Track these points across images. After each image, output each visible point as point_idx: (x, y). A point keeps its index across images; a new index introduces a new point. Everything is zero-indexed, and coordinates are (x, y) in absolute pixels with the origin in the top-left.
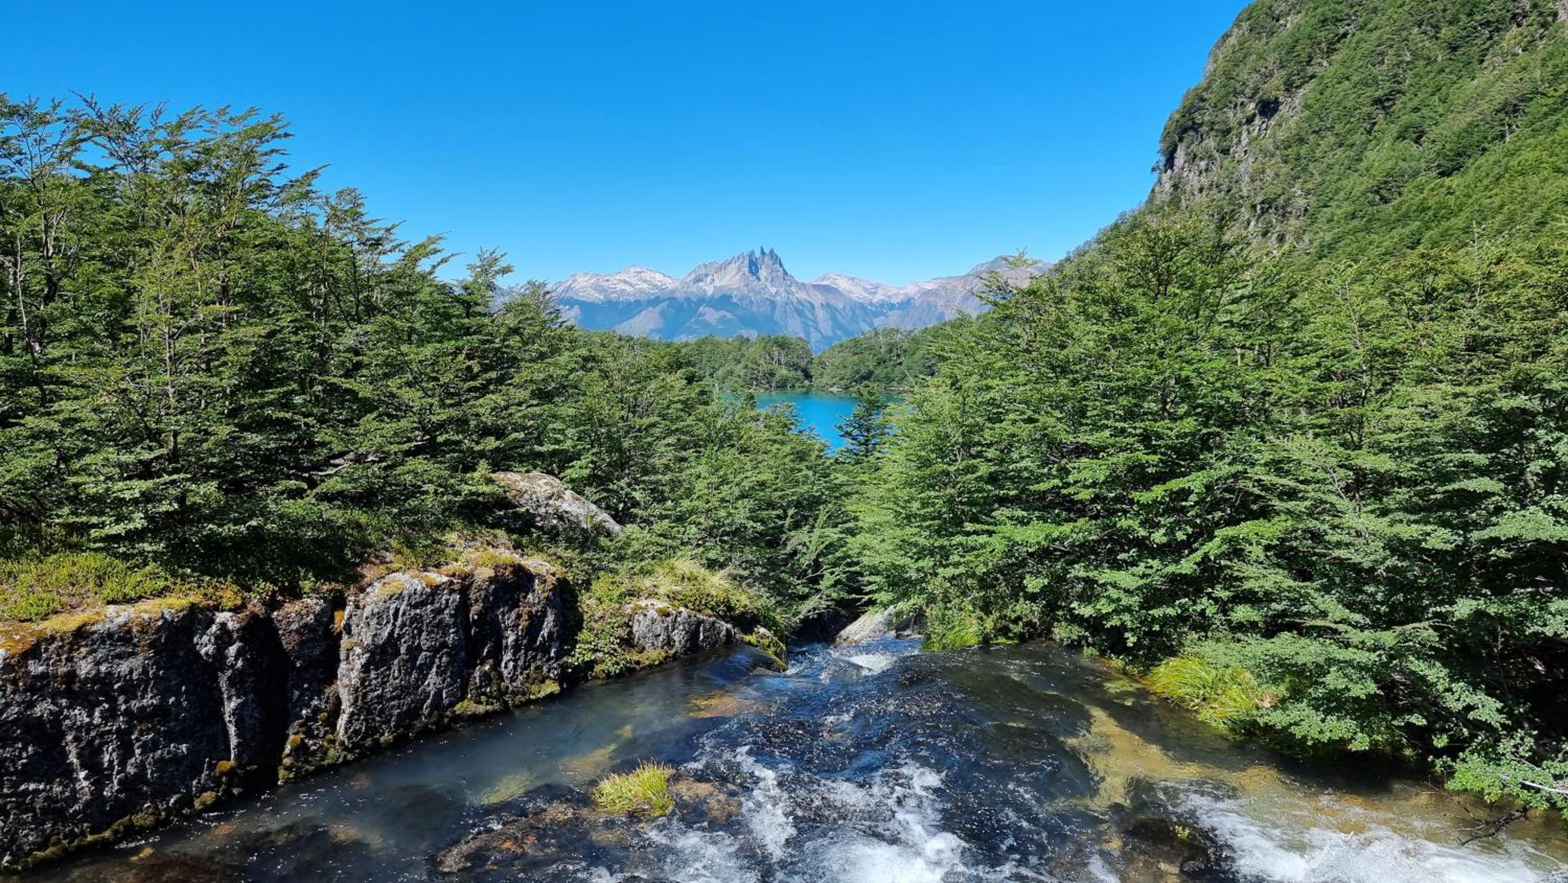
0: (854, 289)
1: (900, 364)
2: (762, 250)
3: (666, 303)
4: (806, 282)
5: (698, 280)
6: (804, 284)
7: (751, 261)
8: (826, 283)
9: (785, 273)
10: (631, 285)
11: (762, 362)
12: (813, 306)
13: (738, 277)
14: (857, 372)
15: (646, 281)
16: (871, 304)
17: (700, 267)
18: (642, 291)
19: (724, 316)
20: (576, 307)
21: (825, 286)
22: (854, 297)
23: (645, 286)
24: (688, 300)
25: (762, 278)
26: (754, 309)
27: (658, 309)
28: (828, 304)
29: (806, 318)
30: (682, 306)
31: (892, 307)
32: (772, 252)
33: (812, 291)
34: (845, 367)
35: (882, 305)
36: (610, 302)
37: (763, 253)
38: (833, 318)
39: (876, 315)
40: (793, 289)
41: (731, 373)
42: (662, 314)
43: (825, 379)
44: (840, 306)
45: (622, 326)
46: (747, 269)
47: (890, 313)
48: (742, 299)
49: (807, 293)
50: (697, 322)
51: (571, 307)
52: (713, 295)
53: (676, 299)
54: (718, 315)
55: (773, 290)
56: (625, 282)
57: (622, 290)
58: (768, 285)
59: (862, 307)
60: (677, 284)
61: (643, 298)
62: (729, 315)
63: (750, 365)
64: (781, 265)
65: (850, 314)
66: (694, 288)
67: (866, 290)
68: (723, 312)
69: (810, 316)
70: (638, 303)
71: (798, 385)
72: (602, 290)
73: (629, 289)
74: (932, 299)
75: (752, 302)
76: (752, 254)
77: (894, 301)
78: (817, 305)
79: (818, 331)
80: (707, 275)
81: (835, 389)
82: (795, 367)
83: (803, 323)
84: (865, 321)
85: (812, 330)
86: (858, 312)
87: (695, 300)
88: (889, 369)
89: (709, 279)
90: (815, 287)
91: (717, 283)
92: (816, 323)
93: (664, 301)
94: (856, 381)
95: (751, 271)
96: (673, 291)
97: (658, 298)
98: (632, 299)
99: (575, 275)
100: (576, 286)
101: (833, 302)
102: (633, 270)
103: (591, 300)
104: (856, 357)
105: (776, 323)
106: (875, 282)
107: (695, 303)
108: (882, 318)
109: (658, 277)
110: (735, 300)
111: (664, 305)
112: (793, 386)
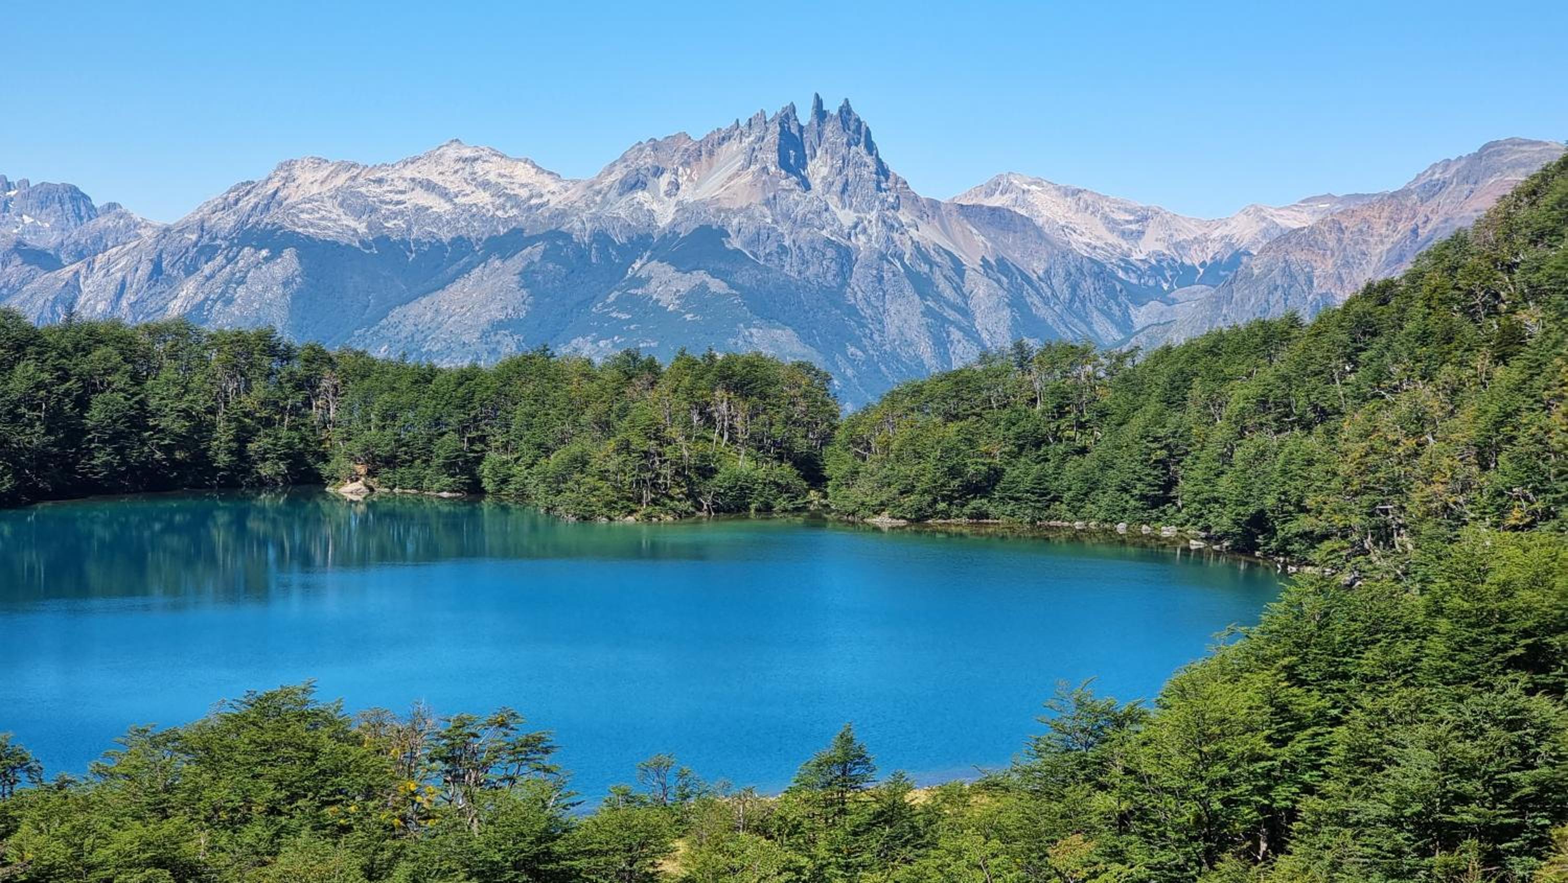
0: (1079, 220)
1: (1083, 451)
2: (819, 102)
3: (540, 247)
4: (943, 198)
5: (634, 183)
6: (935, 205)
7: (785, 134)
8: (997, 201)
9: (882, 170)
10: (445, 194)
11: (674, 432)
12: (958, 267)
13: (747, 178)
14: (954, 472)
15: (486, 185)
16: (1128, 266)
17: (640, 147)
18: (473, 213)
19: (704, 287)
20: (288, 254)
21: (993, 210)
22: (1079, 243)
23: (483, 198)
24: (602, 239)
25: (816, 183)
26: (791, 269)
27: (517, 263)
28: (1001, 262)
29: (938, 297)
30: (582, 254)
31: (1185, 275)
32: (846, 111)
33: (958, 225)
34: (919, 456)
35: (1157, 270)
36: (383, 241)
37: (820, 113)
38: (1017, 303)
39: (1138, 297)
40: (905, 216)
41: (581, 463)
42: (527, 277)
43: (862, 491)
44: (1037, 267)
45: (414, 309)
46: (773, 157)
47: (1178, 293)
48: (755, 240)
49: (945, 230)
50: (620, 304)
51: (276, 253)
52: (674, 224)
53: (567, 236)
54: (685, 283)
55: (847, 217)
56: (429, 186)
57: (421, 210)
58: (833, 202)
59: (1101, 272)
60: (574, 194)
61: (477, 231)
62: (717, 286)
63: (637, 442)
64: (870, 147)
65: (1065, 293)
66: (621, 209)
67: (1112, 225)
68: (700, 276)
69: (949, 292)
70: (461, 244)
71: (781, 503)
72: (366, 209)
73: (440, 206)
74: (1297, 256)
75: (784, 250)
76: (788, 115)
77: (1194, 258)
78: (972, 262)
79: (971, 334)
80: (658, 172)
81: (884, 520)
82: (783, 453)
83: (928, 312)
84: (1108, 314)
85: (956, 334)
86: (1088, 285)
87: (621, 239)
88: (1050, 467)
89: (664, 181)
90: (968, 212)
91: (687, 194)
92: (965, 312)
93: (532, 240)
94: (949, 499)
95: (783, 162)
96: (562, 214)
97: (518, 231)
98: (446, 236)
99: (290, 164)
100: (292, 195)
101: (1015, 256)
102: (452, 153)
103: (331, 236)
104: (953, 427)
105: (853, 311)
106: (1139, 203)
107: (621, 249)
108: (1155, 306)
109: (523, 173)
110: (735, 243)
111: (535, 252)
112: (767, 509)
